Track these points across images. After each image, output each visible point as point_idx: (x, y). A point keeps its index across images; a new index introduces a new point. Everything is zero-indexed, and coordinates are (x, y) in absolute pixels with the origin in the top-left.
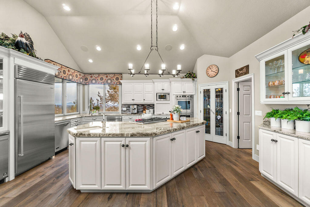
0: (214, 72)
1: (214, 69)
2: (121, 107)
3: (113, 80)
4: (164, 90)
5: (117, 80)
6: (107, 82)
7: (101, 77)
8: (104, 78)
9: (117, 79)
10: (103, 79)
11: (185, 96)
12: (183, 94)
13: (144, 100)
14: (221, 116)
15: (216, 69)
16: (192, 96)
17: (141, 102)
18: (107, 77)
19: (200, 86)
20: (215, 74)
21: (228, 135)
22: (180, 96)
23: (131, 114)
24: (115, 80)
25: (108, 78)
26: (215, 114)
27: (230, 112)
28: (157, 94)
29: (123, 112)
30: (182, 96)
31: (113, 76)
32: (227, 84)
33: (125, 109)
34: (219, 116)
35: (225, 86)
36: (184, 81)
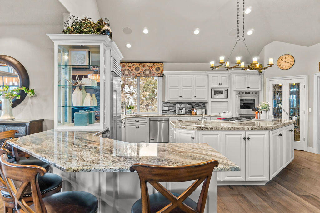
0: (288, 63)
1: (289, 60)
2: (161, 107)
3: (153, 70)
4: (221, 84)
5: (157, 71)
6: (144, 73)
7: (137, 66)
8: (141, 67)
9: (158, 69)
10: (139, 70)
11: (249, 93)
12: (246, 89)
13: (195, 97)
14: (297, 116)
15: (292, 60)
16: (257, 93)
17: (192, 100)
18: (144, 66)
19: (268, 80)
20: (290, 66)
21: (306, 139)
22: (243, 93)
23: (178, 115)
24: (155, 70)
25: (146, 68)
26: (289, 114)
27: (310, 111)
28: (212, 89)
29: (164, 113)
30: (245, 93)
31: (152, 65)
32: (306, 78)
33: (166, 109)
34: (295, 117)
35: (303, 81)
36: (248, 74)
